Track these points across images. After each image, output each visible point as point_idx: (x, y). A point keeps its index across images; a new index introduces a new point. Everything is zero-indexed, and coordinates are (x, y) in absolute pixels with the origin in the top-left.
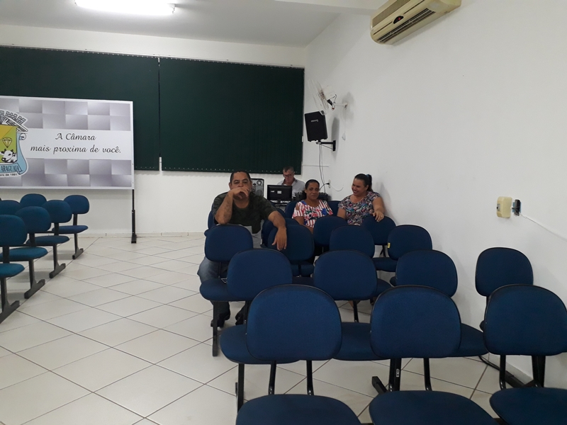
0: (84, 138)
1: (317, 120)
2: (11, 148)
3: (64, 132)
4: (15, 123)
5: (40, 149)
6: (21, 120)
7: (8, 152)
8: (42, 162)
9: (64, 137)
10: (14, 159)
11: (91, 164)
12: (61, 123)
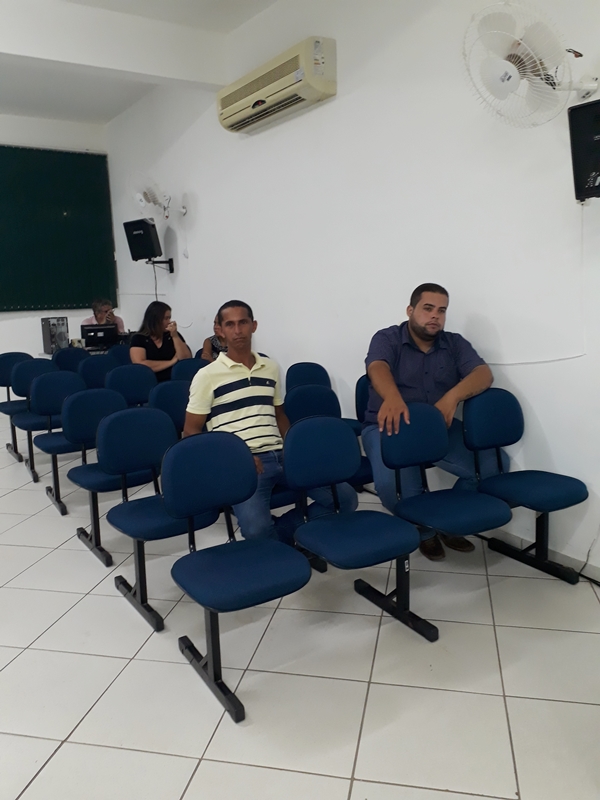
1: (142, 232)
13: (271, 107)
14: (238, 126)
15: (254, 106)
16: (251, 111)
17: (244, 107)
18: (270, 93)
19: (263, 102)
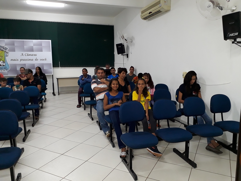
0: (32, 55)
1: (121, 47)
5: (14, 60)
6: (6, 49)
7: (1, 61)
8: (15, 65)
9: (24, 55)
10: (4, 64)
12: (23, 49)
13: (153, 14)
14: (145, 19)
15: (149, 14)
16: (148, 15)
17: (147, 14)
18: (153, 10)
19: (151, 12)
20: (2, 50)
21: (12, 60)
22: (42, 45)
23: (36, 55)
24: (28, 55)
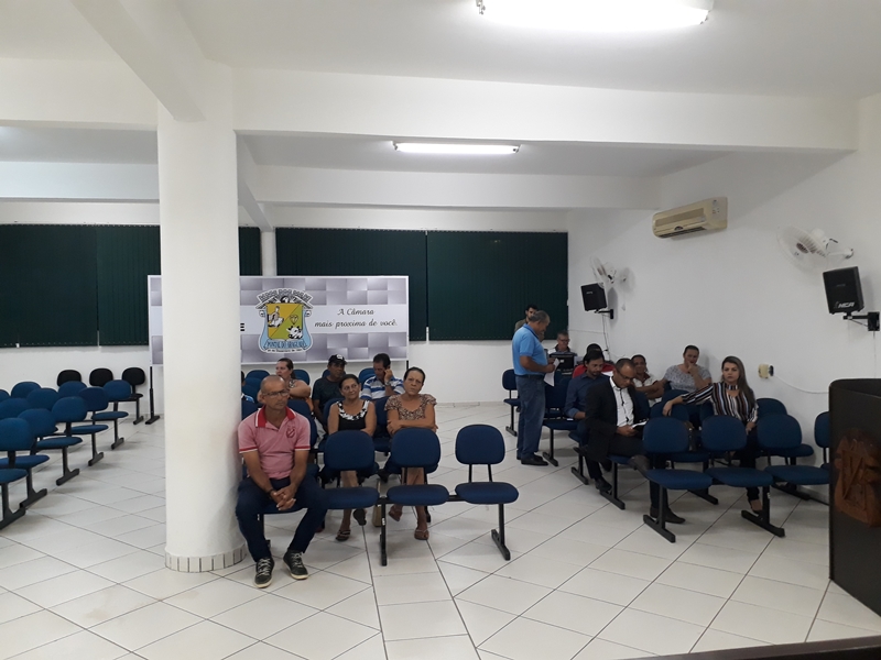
0: (364, 313)
2: (297, 324)
3: (346, 308)
4: (301, 301)
5: (324, 325)
6: (307, 298)
7: (295, 329)
8: (325, 338)
9: (345, 312)
10: (300, 335)
11: (370, 336)
12: (343, 300)
20: (299, 302)
21: (317, 324)
22: (386, 289)
23: (372, 312)
24: (353, 313)
